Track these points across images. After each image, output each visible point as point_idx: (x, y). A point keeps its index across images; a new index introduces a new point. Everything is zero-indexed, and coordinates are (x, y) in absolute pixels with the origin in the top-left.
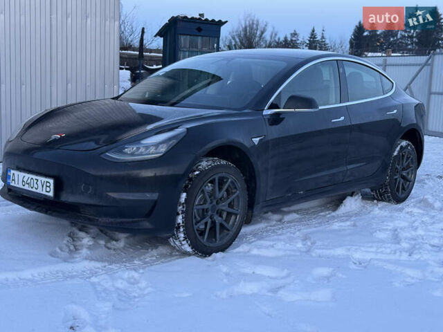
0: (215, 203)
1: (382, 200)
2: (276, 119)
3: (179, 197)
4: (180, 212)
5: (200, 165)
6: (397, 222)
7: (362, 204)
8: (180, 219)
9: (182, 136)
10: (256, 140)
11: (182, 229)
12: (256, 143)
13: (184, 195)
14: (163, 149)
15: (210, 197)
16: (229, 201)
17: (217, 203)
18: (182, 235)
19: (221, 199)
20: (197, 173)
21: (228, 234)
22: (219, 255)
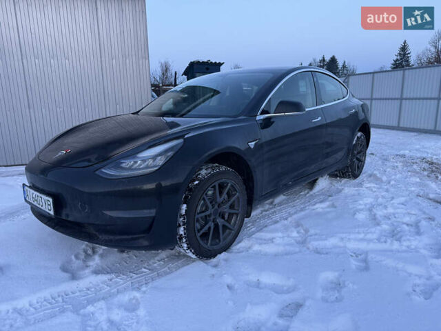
0: (216, 207)
1: (344, 177)
2: (267, 123)
3: (179, 209)
4: (181, 224)
5: (199, 174)
6: (365, 199)
7: (329, 182)
8: (181, 231)
9: (179, 147)
10: (252, 144)
11: (184, 240)
12: (252, 147)
13: (184, 207)
14: (160, 161)
15: (211, 203)
16: (230, 203)
17: (218, 207)
18: (185, 245)
19: (222, 202)
20: (197, 182)
21: (230, 233)
22: (223, 255)
